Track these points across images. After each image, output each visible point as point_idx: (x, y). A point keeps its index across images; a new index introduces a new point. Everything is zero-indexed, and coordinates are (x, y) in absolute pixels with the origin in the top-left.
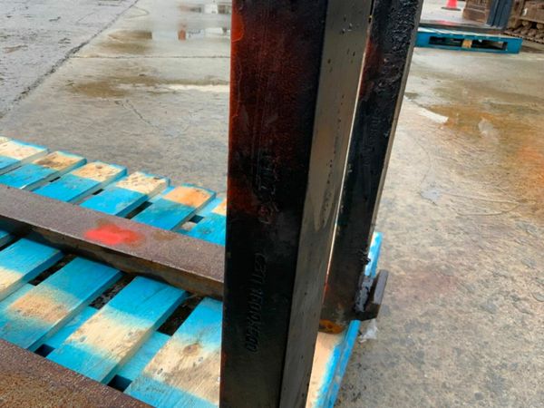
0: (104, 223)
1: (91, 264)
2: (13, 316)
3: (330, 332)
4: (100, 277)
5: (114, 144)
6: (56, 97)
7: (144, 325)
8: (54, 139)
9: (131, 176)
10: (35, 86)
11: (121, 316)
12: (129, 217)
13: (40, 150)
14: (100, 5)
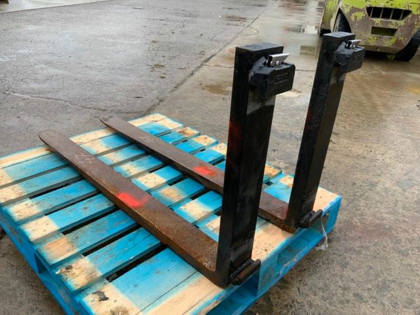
0: (202, 165)
1: (194, 182)
2: (162, 195)
3: (288, 232)
4: (197, 188)
5: (217, 125)
6: (192, 92)
7: (210, 209)
8: (187, 117)
9: (220, 145)
10: (182, 83)
11: (201, 204)
12: (214, 164)
13: (180, 125)
14: (228, 25)
